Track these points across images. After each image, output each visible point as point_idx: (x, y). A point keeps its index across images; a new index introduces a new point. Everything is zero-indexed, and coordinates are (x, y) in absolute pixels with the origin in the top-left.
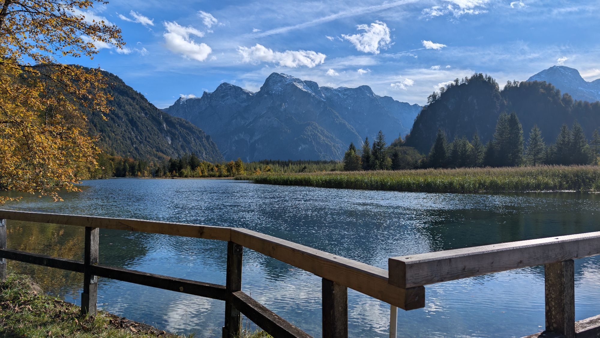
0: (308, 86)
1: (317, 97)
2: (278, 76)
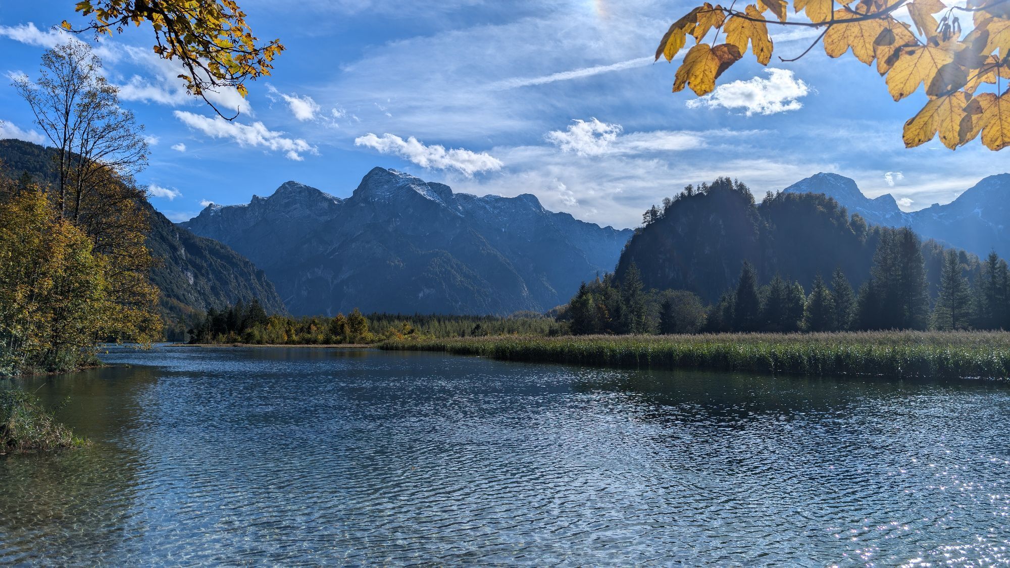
0: (435, 192)
1: (449, 209)
2: (385, 174)
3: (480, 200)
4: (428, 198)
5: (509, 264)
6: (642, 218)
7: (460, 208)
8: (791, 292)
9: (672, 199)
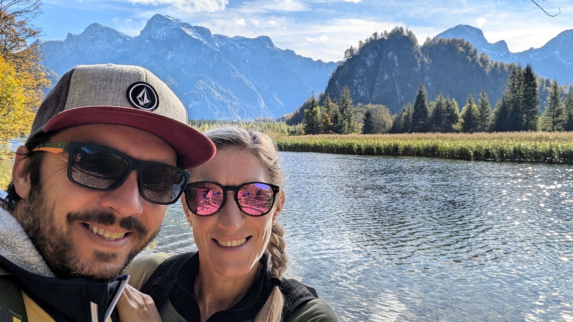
0: (199, 33)
1: (209, 45)
2: (163, 19)
3: (232, 39)
4: (194, 37)
5: (251, 85)
6: (344, 54)
7: (217, 44)
8: (449, 106)
9: (364, 42)
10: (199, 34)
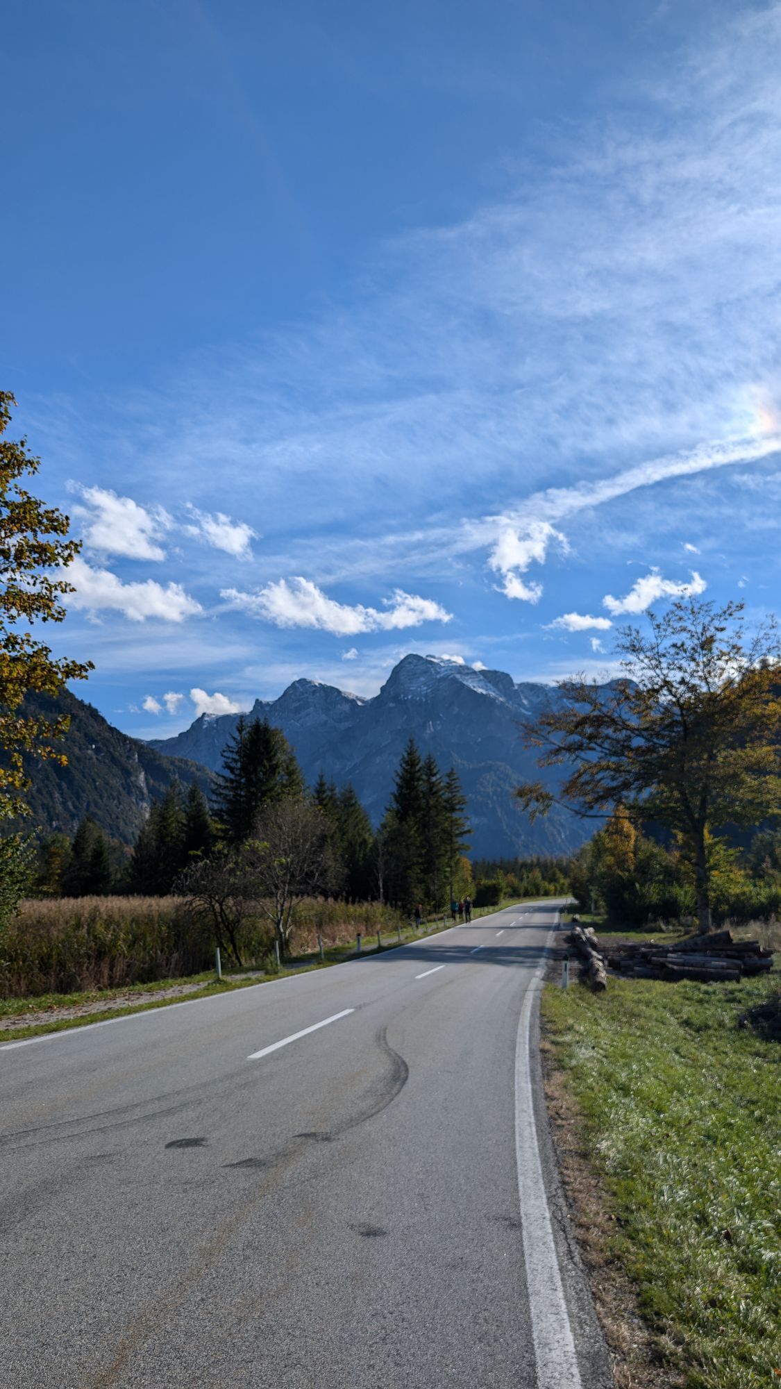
0: (490, 682)
1: (509, 705)
2: (421, 662)
3: (553, 690)
4: (480, 691)
7: (525, 702)
10: (489, 684)
